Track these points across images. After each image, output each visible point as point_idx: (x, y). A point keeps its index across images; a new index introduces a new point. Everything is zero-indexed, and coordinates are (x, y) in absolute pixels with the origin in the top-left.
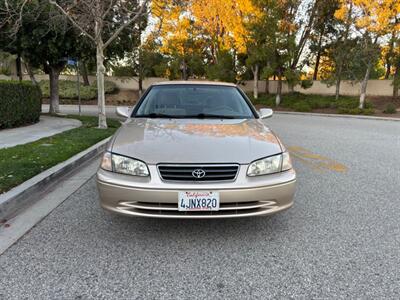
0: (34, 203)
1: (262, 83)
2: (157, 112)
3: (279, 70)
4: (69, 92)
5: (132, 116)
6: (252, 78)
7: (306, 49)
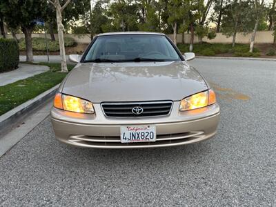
0: (7, 133)
1: (180, 36)
2: (102, 57)
3: (192, 27)
4: (41, 46)
5: (81, 62)
6: (172, 32)
7: (211, 10)
